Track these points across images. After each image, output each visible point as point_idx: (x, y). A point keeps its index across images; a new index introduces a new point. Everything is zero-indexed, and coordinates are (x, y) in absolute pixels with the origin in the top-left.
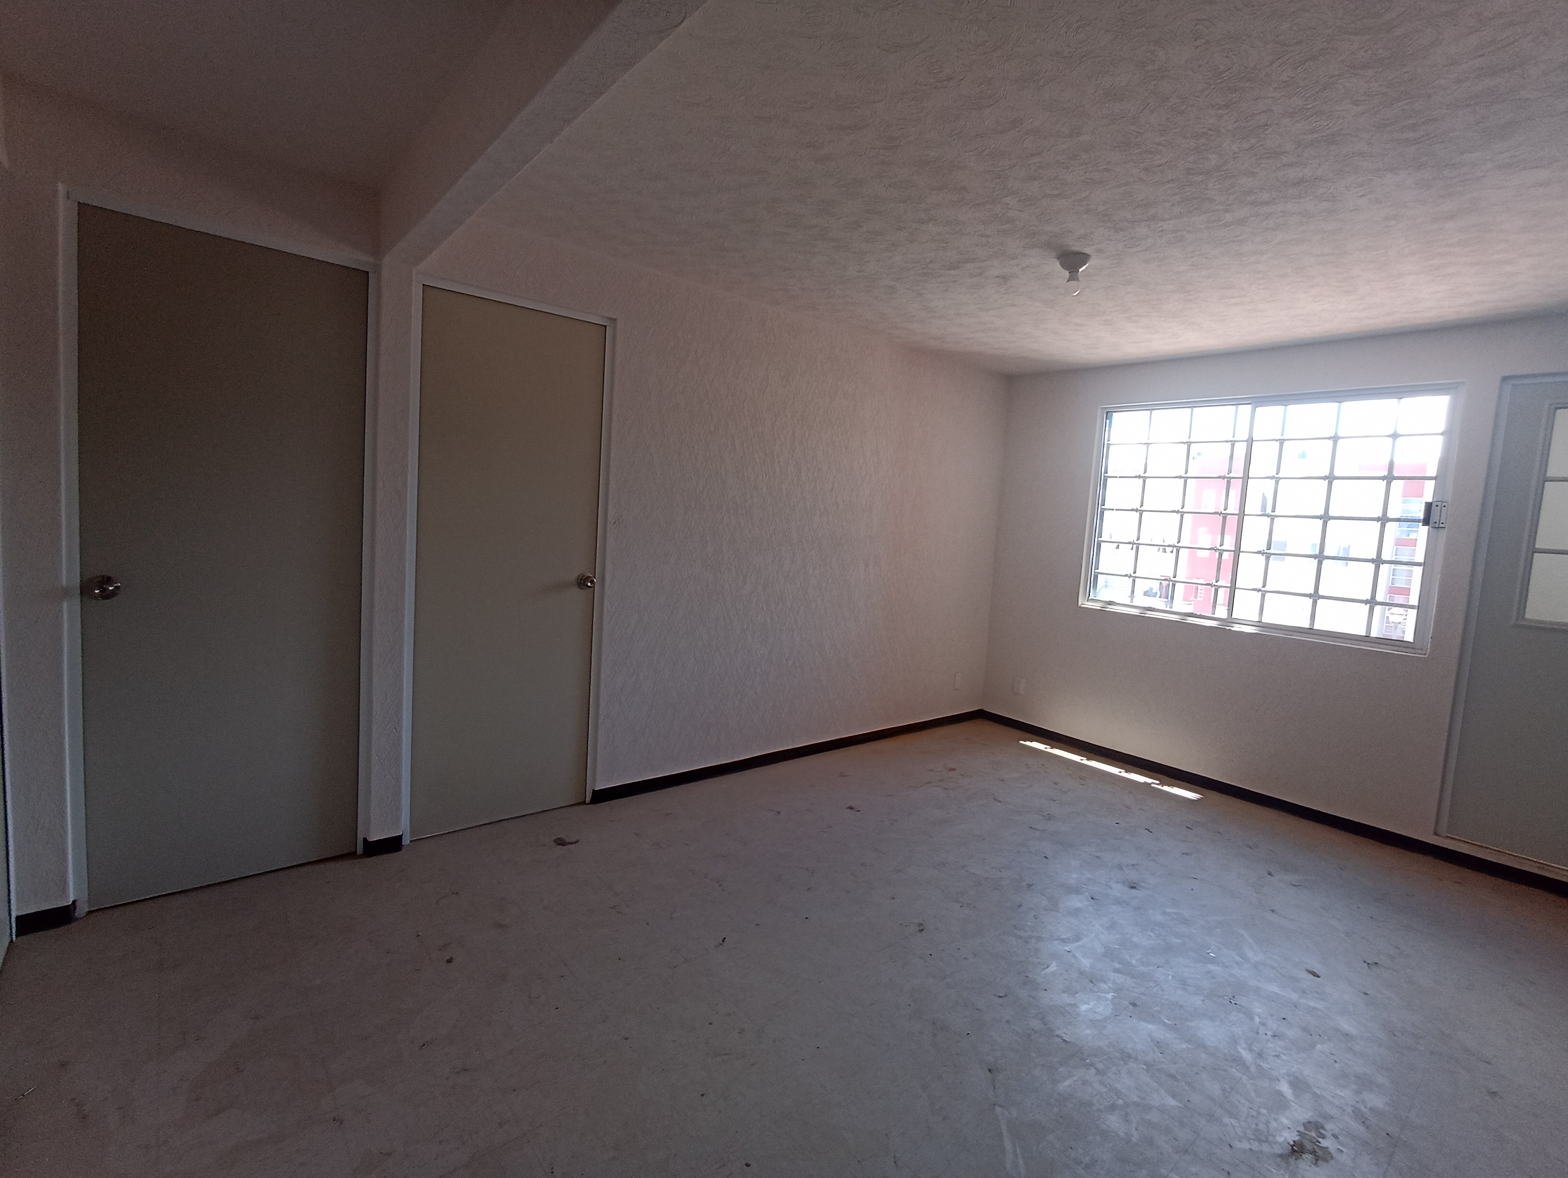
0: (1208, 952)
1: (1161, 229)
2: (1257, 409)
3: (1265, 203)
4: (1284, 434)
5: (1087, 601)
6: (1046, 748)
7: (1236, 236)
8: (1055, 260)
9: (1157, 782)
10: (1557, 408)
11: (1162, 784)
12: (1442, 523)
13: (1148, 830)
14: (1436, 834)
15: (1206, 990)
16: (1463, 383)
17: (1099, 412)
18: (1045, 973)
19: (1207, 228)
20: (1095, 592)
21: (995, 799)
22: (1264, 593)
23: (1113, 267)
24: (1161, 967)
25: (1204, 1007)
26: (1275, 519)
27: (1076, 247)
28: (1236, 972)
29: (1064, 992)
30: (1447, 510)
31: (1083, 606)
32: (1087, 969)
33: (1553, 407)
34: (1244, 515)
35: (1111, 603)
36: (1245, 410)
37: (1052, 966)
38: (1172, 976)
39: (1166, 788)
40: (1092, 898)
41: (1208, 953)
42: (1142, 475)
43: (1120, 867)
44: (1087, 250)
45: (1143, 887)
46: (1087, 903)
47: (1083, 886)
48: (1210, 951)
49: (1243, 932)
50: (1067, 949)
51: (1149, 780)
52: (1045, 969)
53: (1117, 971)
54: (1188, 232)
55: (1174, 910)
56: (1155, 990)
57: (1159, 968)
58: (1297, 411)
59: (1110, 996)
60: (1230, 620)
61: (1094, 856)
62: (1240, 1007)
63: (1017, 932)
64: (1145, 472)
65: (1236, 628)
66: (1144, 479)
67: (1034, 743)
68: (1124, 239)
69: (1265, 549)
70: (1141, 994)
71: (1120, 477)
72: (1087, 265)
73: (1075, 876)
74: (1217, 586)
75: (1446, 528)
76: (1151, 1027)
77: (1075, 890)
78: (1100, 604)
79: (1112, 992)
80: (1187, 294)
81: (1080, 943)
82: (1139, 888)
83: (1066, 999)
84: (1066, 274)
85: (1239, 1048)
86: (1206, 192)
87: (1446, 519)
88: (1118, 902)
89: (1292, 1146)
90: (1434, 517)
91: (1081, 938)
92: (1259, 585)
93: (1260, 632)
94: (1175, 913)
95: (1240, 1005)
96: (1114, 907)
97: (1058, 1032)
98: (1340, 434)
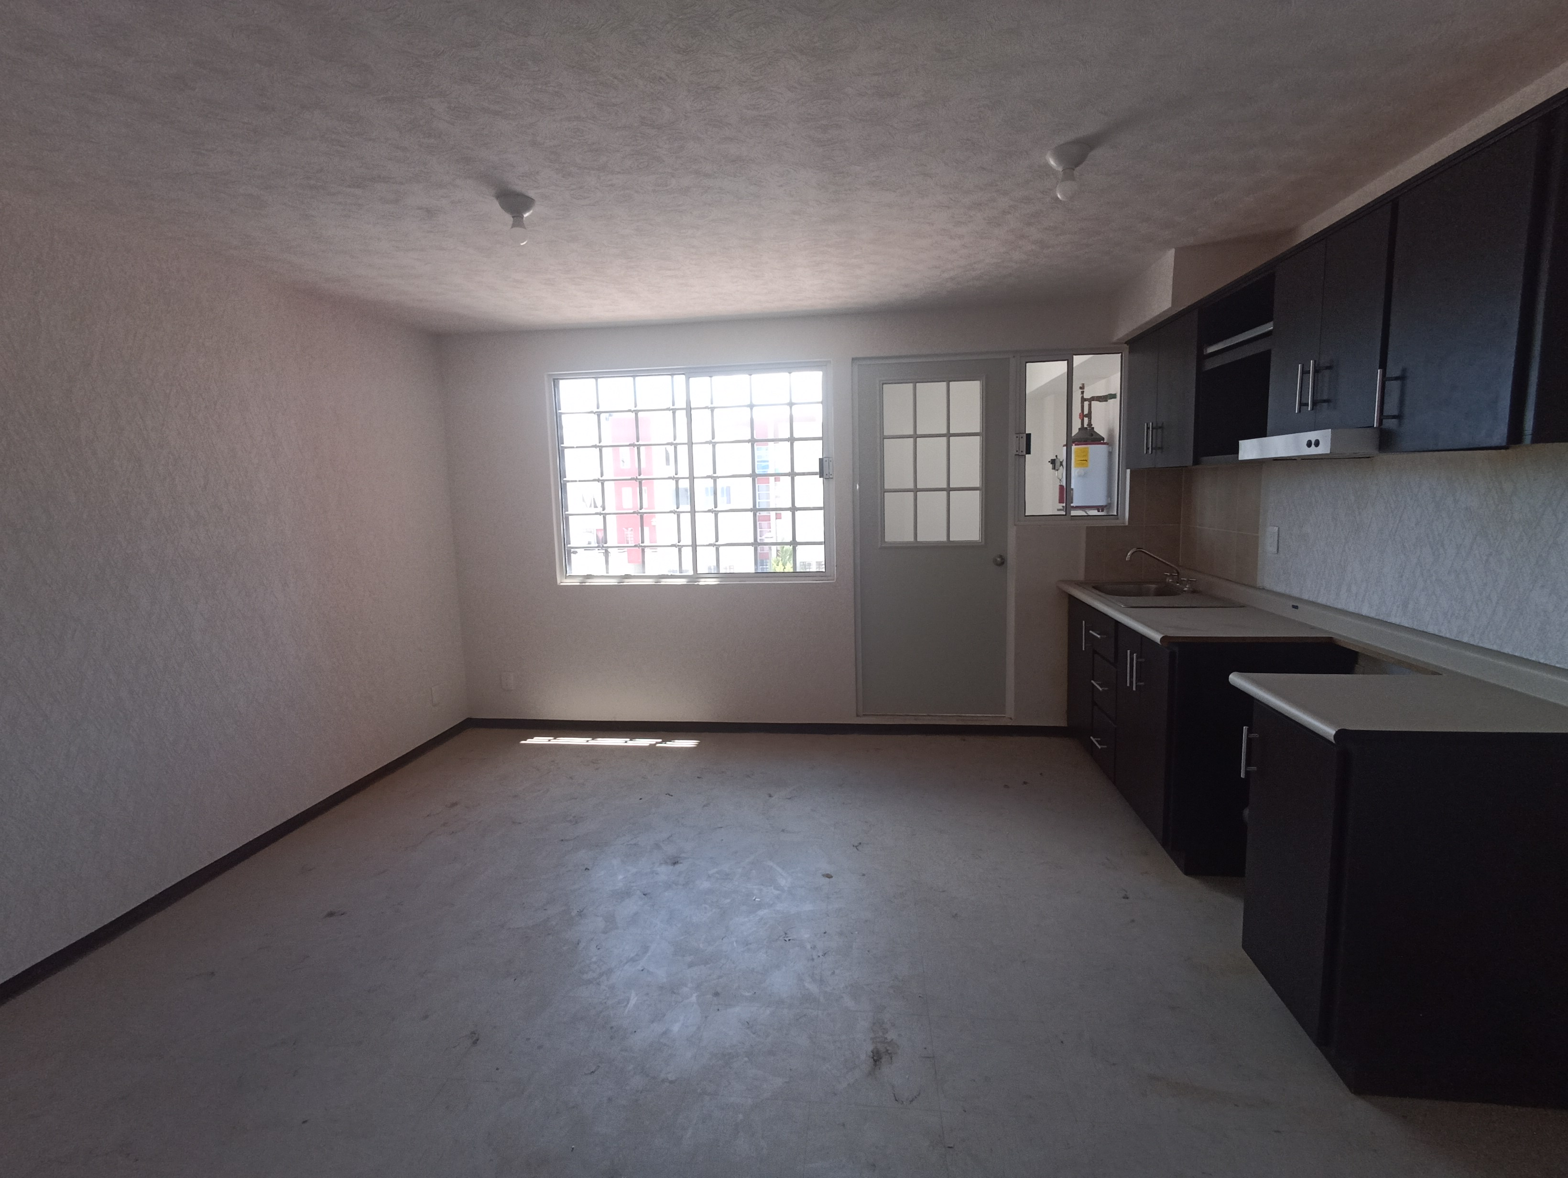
0: (754, 898)
1: (610, 183)
2: (690, 379)
3: (707, 176)
4: (714, 403)
5: (566, 578)
6: (549, 741)
7: (679, 205)
8: (494, 198)
9: (660, 740)
10: (883, 384)
11: (664, 741)
12: (831, 475)
13: (669, 795)
14: (857, 716)
15: (765, 939)
16: (830, 362)
17: (546, 378)
18: (629, 1011)
19: (654, 191)
20: (571, 569)
21: (514, 823)
22: (718, 547)
23: (559, 219)
24: (724, 937)
25: (769, 959)
26: (717, 479)
27: (519, 186)
28: (779, 907)
29: (653, 1022)
30: (833, 463)
31: (562, 584)
32: (665, 980)
33: (881, 382)
34: (694, 478)
35: (589, 577)
36: (680, 379)
37: (632, 998)
38: (736, 941)
39: (669, 744)
40: (644, 895)
41: (755, 900)
42: (598, 444)
43: (657, 846)
44: (531, 193)
45: (685, 858)
46: (640, 903)
47: (632, 884)
48: (755, 897)
49: (771, 864)
50: (639, 968)
51: (653, 741)
52: (626, 1006)
53: (691, 965)
54: (637, 192)
55: (715, 870)
56: (728, 966)
57: (724, 939)
58: (721, 381)
59: (694, 998)
60: (697, 576)
61: (631, 844)
62: (793, 942)
63: (585, 977)
64: (600, 442)
65: (703, 582)
66: (601, 448)
67: (535, 738)
68: (574, 187)
69: (713, 508)
70: (719, 979)
71: (577, 447)
72: (531, 212)
73: (620, 877)
74: (680, 546)
75: (834, 478)
76: (737, 1009)
77: (624, 894)
78: (580, 579)
79: (694, 993)
80: (629, 260)
81: (649, 954)
82: (681, 861)
83: (658, 1028)
84: (508, 218)
85: (806, 984)
86: (658, 150)
87: (833, 471)
88: (668, 886)
89: (873, 1058)
90: (826, 472)
91: (648, 947)
92: (713, 541)
93: (721, 583)
94: (717, 873)
95: (793, 940)
96: (666, 894)
97: (663, 1076)
98: (754, 403)
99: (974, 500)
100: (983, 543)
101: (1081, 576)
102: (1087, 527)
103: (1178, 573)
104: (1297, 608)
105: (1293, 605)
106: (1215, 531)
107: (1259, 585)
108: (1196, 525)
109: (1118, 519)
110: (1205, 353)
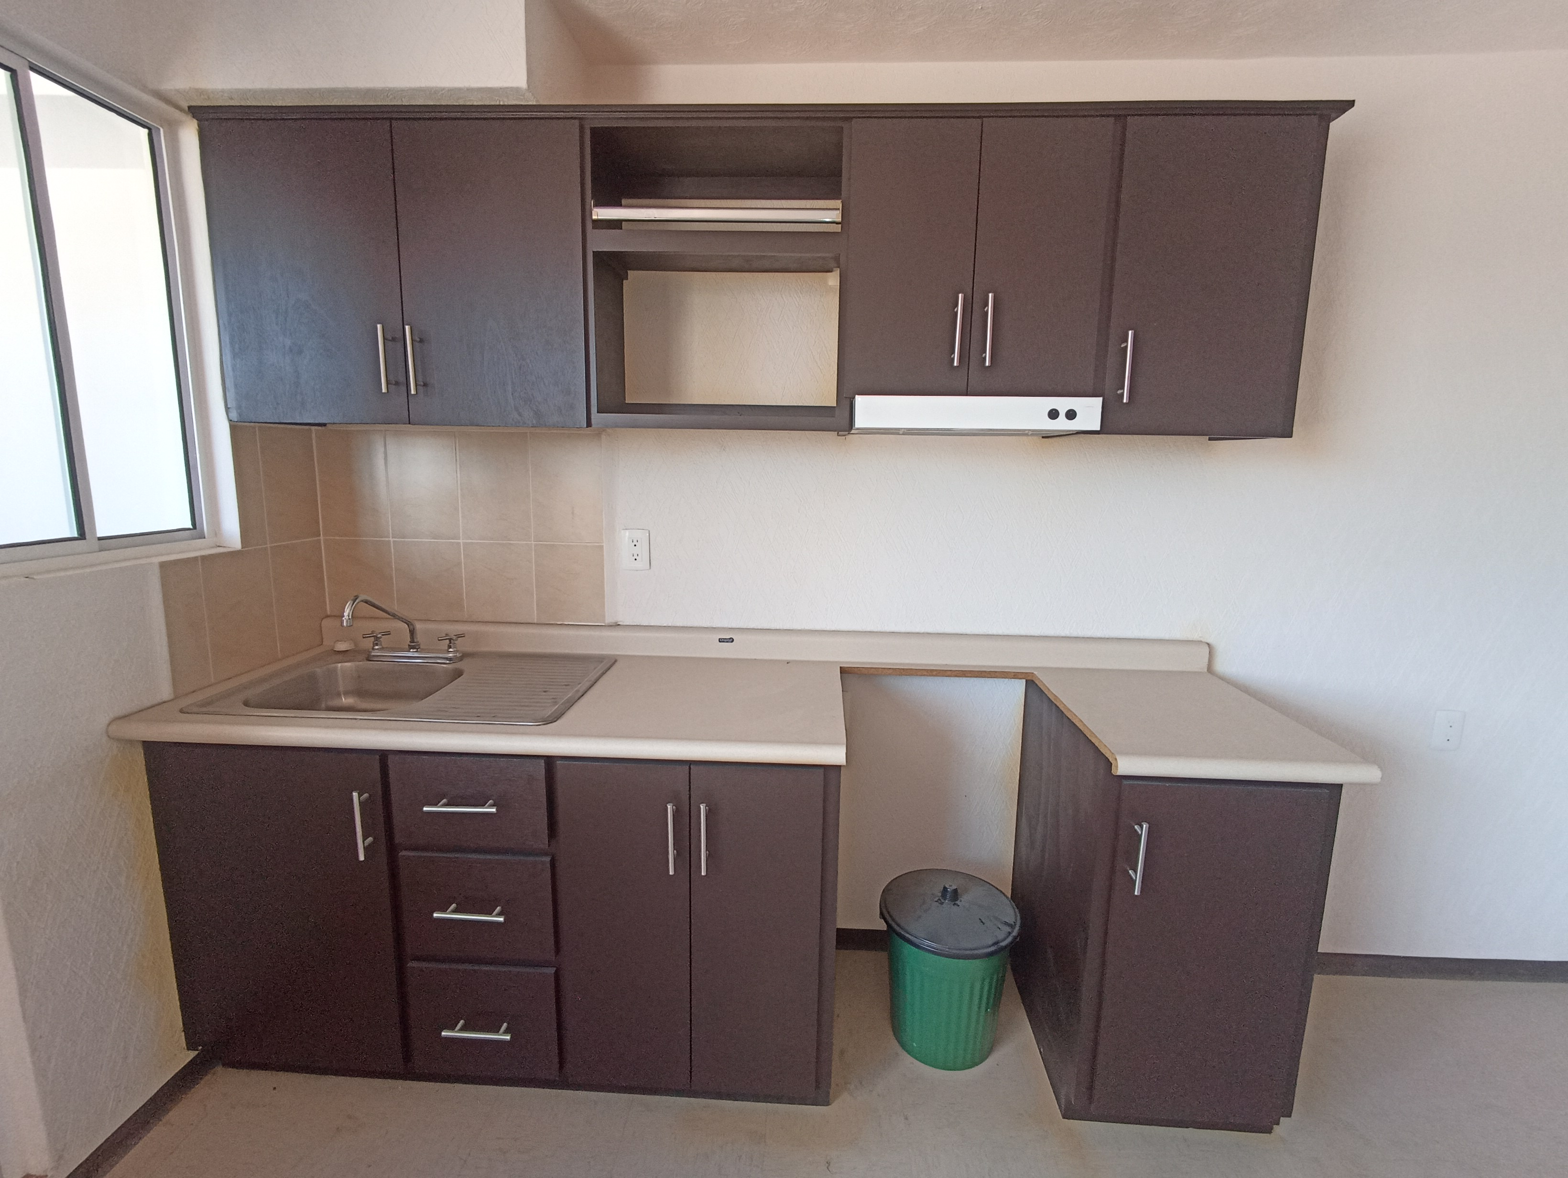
101: (166, 695)
102: (159, 563)
103: (412, 632)
104: (733, 641)
105: (721, 640)
106: (459, 543)
107: (609, 620)
108: (385, 537)
109: (205, 538)
110: (594, 217)
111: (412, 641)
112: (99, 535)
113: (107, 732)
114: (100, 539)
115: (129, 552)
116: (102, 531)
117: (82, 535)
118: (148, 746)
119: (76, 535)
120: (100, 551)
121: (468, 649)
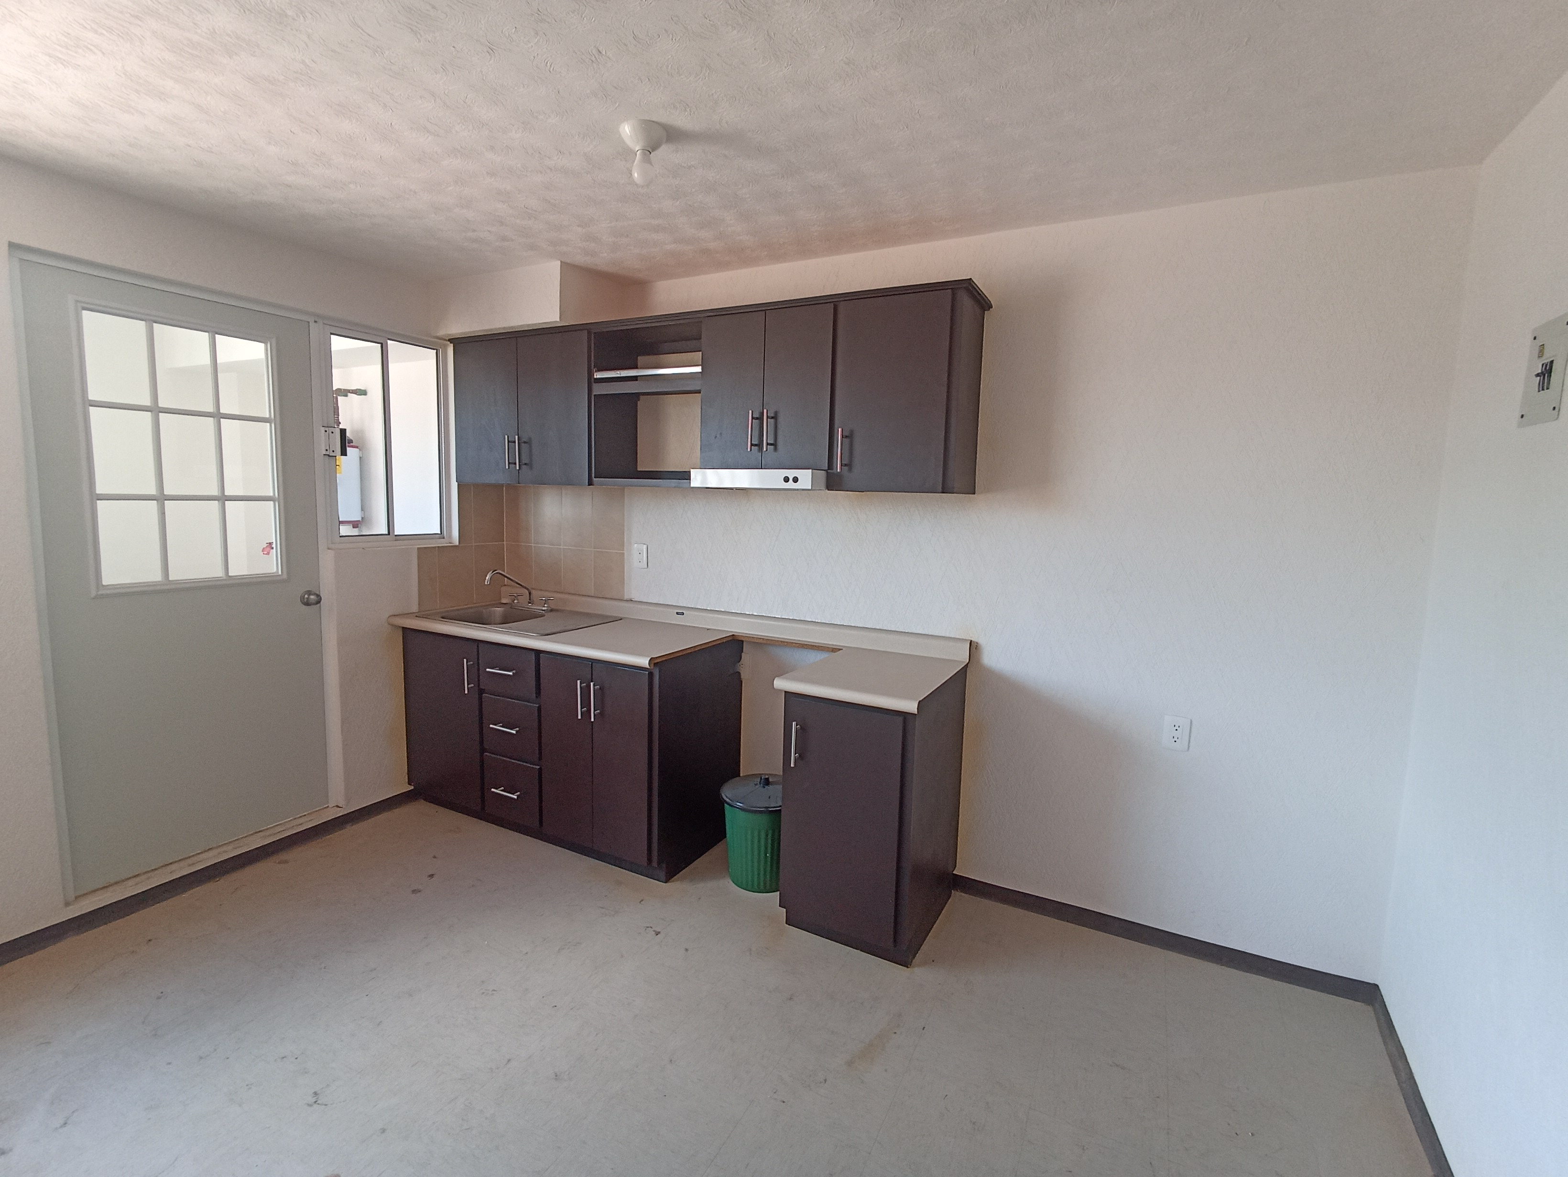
99: (268, 514)
100: (285, 576)
101: (415, 608)
102: (418, 548)
103: (530, 594)
104: (683, 614)
105: (677, 613)
106: (560, 548)
107: (626, 597)
108: (529, 543)
109: (444, 538)
110: (595, 377)
111: (530, 599)
112: (396, 534)
113: (387, 620)
114: (396, 536)
115: (406, 542)
116: (397, 532)
117: (389, 534)
118: (404, 629)
119: (387, 533)
120: (396, 540)
121: (553, 607)
